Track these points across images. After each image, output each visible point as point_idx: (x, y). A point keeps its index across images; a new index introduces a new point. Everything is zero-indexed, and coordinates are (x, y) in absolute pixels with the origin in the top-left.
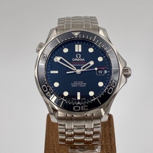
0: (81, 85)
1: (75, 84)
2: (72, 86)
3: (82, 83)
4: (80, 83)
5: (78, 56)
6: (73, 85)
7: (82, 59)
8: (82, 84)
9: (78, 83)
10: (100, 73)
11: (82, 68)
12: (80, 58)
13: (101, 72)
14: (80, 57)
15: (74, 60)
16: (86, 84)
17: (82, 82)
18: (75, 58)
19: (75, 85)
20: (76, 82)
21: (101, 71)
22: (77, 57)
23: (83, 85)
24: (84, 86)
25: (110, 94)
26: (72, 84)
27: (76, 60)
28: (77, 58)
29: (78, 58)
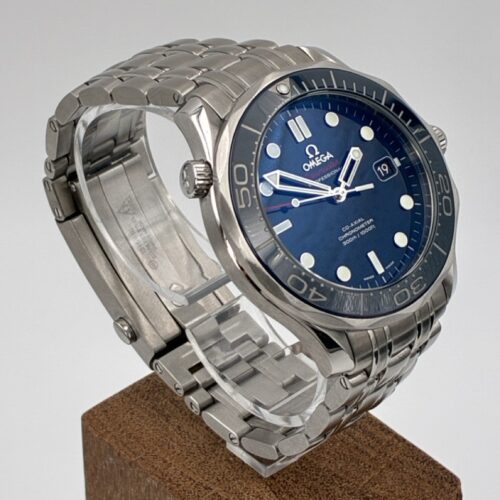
0: (363, 229)
1: (346, 234)
2: (345, 243)
3: (361, 223)
4: (359, 225)
5: (312, 150)
6: (345, 240)
7: (326, 155)
8: (363, 226)
9: (354, 227)
10: (385, 172)
11: (341, 179)
12: (319, 156)
13: (387, 170)
15: (307, 167)
16: (371, 220)
17: (360, 220)
18: (308, 160)
19: (348, 237)
20: (347, 228)
21: (385, 167)
22: (311, 156)
23: (367, 227)
24: (371, 228)
25: (449, 215)
26: (340, 239)
27: (312, 164)
28: (314, 159)
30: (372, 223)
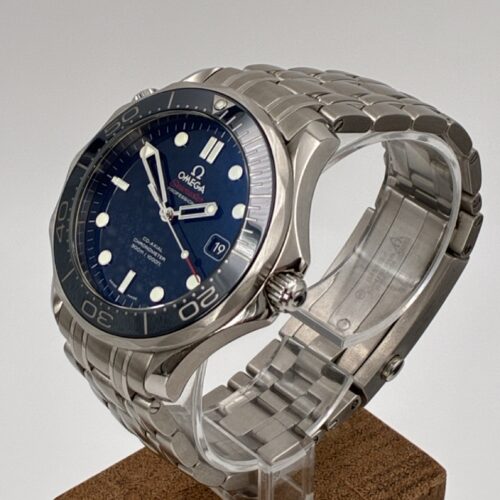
0: (153, 256)
1: (141, 243)
2: (133, 246)
3: (156, 251)
4: (155, 249)
5: (198, 172)
6: (136, 244)
7: (201, 186)
8: (155, 254)
9: (150, 246)
10: (217, 251)
11: (181, 208)
12: (197, 180)
13: (220, 251)
14: (199, 177)
15: (182, 175)
16: (164, 259)
17: (159, 249)
19: (139, 246)
20: (147, 241)
21: (222, 248)
22: (193, 174)
23: (156, 258)
24: (157, 262)
25: (183, 318)
26: (136, 240)
27: (186, 178)
29: (195, 178)
30: (162, 261)
